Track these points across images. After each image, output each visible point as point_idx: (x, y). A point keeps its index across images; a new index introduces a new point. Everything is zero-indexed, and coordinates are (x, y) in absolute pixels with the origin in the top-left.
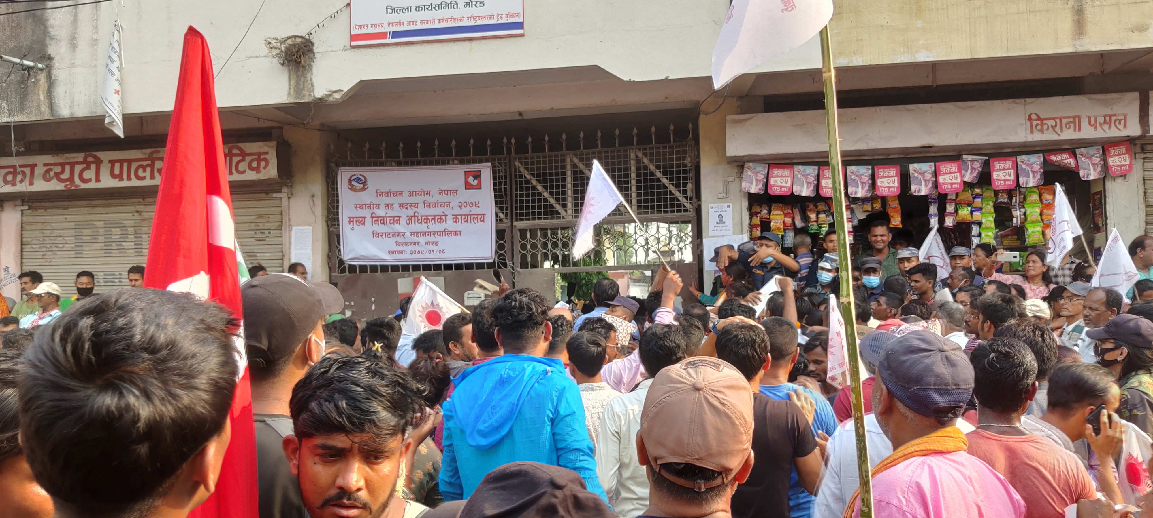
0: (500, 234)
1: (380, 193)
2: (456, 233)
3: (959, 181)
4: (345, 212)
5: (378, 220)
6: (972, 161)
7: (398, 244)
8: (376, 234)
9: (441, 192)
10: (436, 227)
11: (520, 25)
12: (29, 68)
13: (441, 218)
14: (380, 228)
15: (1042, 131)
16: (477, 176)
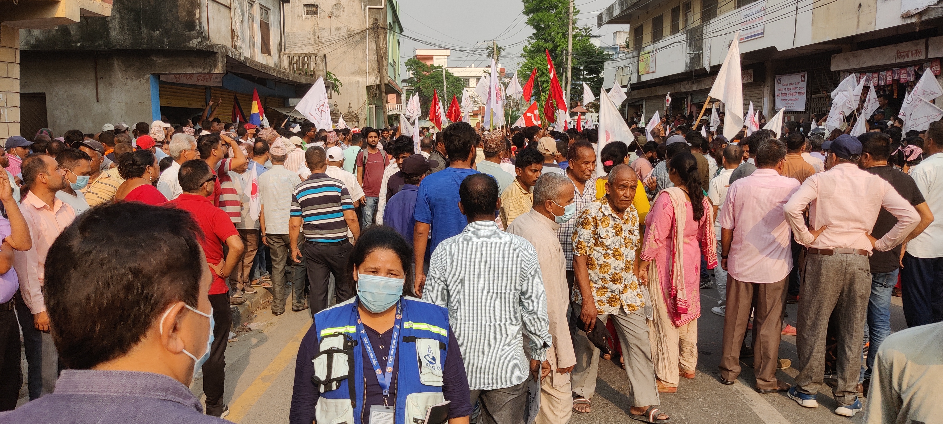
0: (807, 99)
1: (784, 85)
2: (798, 99)
3: (891, 79)
4: (777, 92)
5: (783, 94)
6: (897, 70)
7: (786, 104)
8: (782, 100)
9: (796, 83)
10: (794, 97)
11: (762, 33)
12: (698, 54)
13: (795, 93)
14: (783, 98)
15: (899, 58)
16: (804, 77)
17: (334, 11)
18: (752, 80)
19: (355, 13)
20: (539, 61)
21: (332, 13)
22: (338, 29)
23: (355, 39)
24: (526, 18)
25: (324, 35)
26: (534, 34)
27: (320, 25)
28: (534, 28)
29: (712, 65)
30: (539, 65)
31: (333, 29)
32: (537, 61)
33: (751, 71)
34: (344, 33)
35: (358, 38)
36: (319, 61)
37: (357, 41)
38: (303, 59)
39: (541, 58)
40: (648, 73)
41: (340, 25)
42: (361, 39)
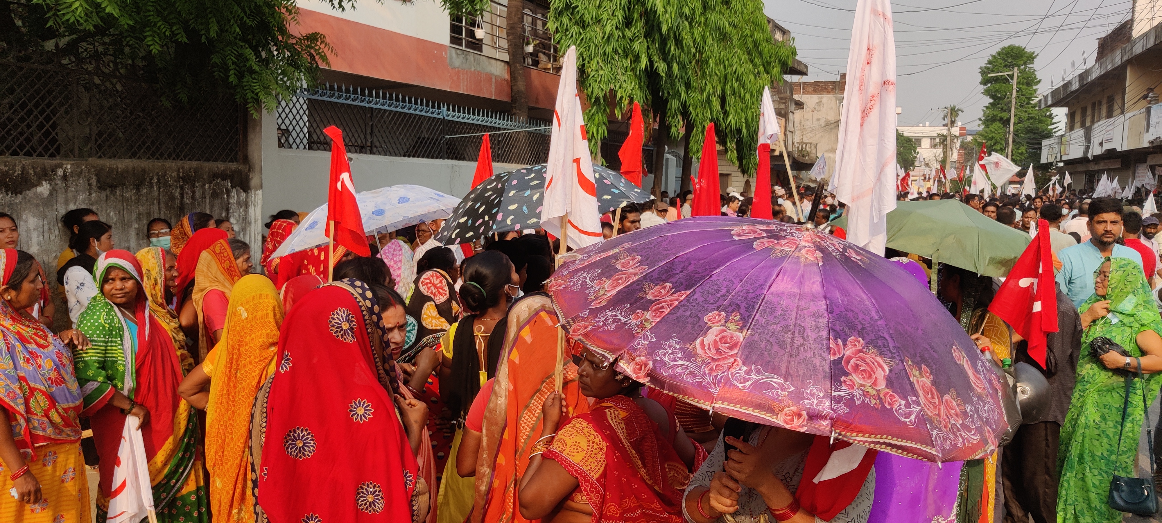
17: (816, 107)
18: (1120, 166)
19: (832, 108)
20: (993, 130)
21: (815, 108)
22: (818, 120)
23: (830, 127)
24: (982, 88)
25: (808, 124)
26: (990, 103)
27: (806, 117)
28: (990, 98)
29: (1095, 154)
30: (994, 134)
31: (814, 120)
32: (991, 131)
33: (1120, 160)
34: (822, 122)
35: (833, 126)
36: (813, 147)
37: (831, 129)
38: (802, 146)
39: (996, 128)
40: (1065, 154)
41: (820, 117)
42: (835, 127)
